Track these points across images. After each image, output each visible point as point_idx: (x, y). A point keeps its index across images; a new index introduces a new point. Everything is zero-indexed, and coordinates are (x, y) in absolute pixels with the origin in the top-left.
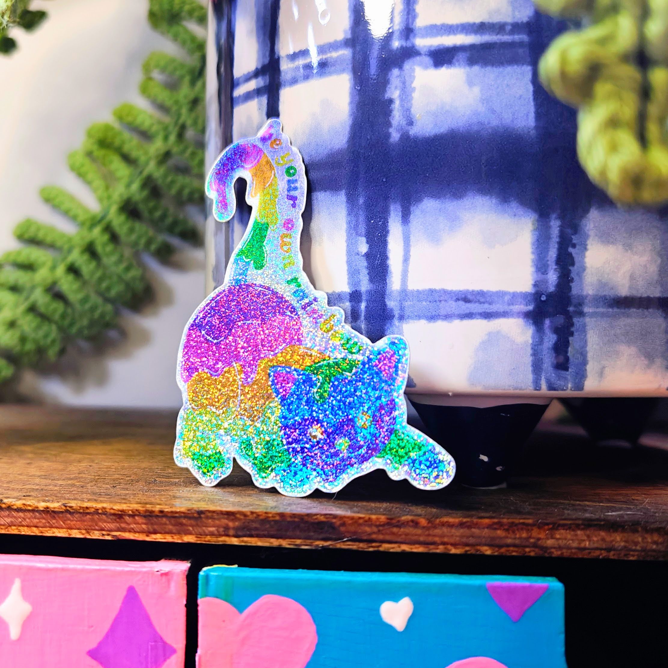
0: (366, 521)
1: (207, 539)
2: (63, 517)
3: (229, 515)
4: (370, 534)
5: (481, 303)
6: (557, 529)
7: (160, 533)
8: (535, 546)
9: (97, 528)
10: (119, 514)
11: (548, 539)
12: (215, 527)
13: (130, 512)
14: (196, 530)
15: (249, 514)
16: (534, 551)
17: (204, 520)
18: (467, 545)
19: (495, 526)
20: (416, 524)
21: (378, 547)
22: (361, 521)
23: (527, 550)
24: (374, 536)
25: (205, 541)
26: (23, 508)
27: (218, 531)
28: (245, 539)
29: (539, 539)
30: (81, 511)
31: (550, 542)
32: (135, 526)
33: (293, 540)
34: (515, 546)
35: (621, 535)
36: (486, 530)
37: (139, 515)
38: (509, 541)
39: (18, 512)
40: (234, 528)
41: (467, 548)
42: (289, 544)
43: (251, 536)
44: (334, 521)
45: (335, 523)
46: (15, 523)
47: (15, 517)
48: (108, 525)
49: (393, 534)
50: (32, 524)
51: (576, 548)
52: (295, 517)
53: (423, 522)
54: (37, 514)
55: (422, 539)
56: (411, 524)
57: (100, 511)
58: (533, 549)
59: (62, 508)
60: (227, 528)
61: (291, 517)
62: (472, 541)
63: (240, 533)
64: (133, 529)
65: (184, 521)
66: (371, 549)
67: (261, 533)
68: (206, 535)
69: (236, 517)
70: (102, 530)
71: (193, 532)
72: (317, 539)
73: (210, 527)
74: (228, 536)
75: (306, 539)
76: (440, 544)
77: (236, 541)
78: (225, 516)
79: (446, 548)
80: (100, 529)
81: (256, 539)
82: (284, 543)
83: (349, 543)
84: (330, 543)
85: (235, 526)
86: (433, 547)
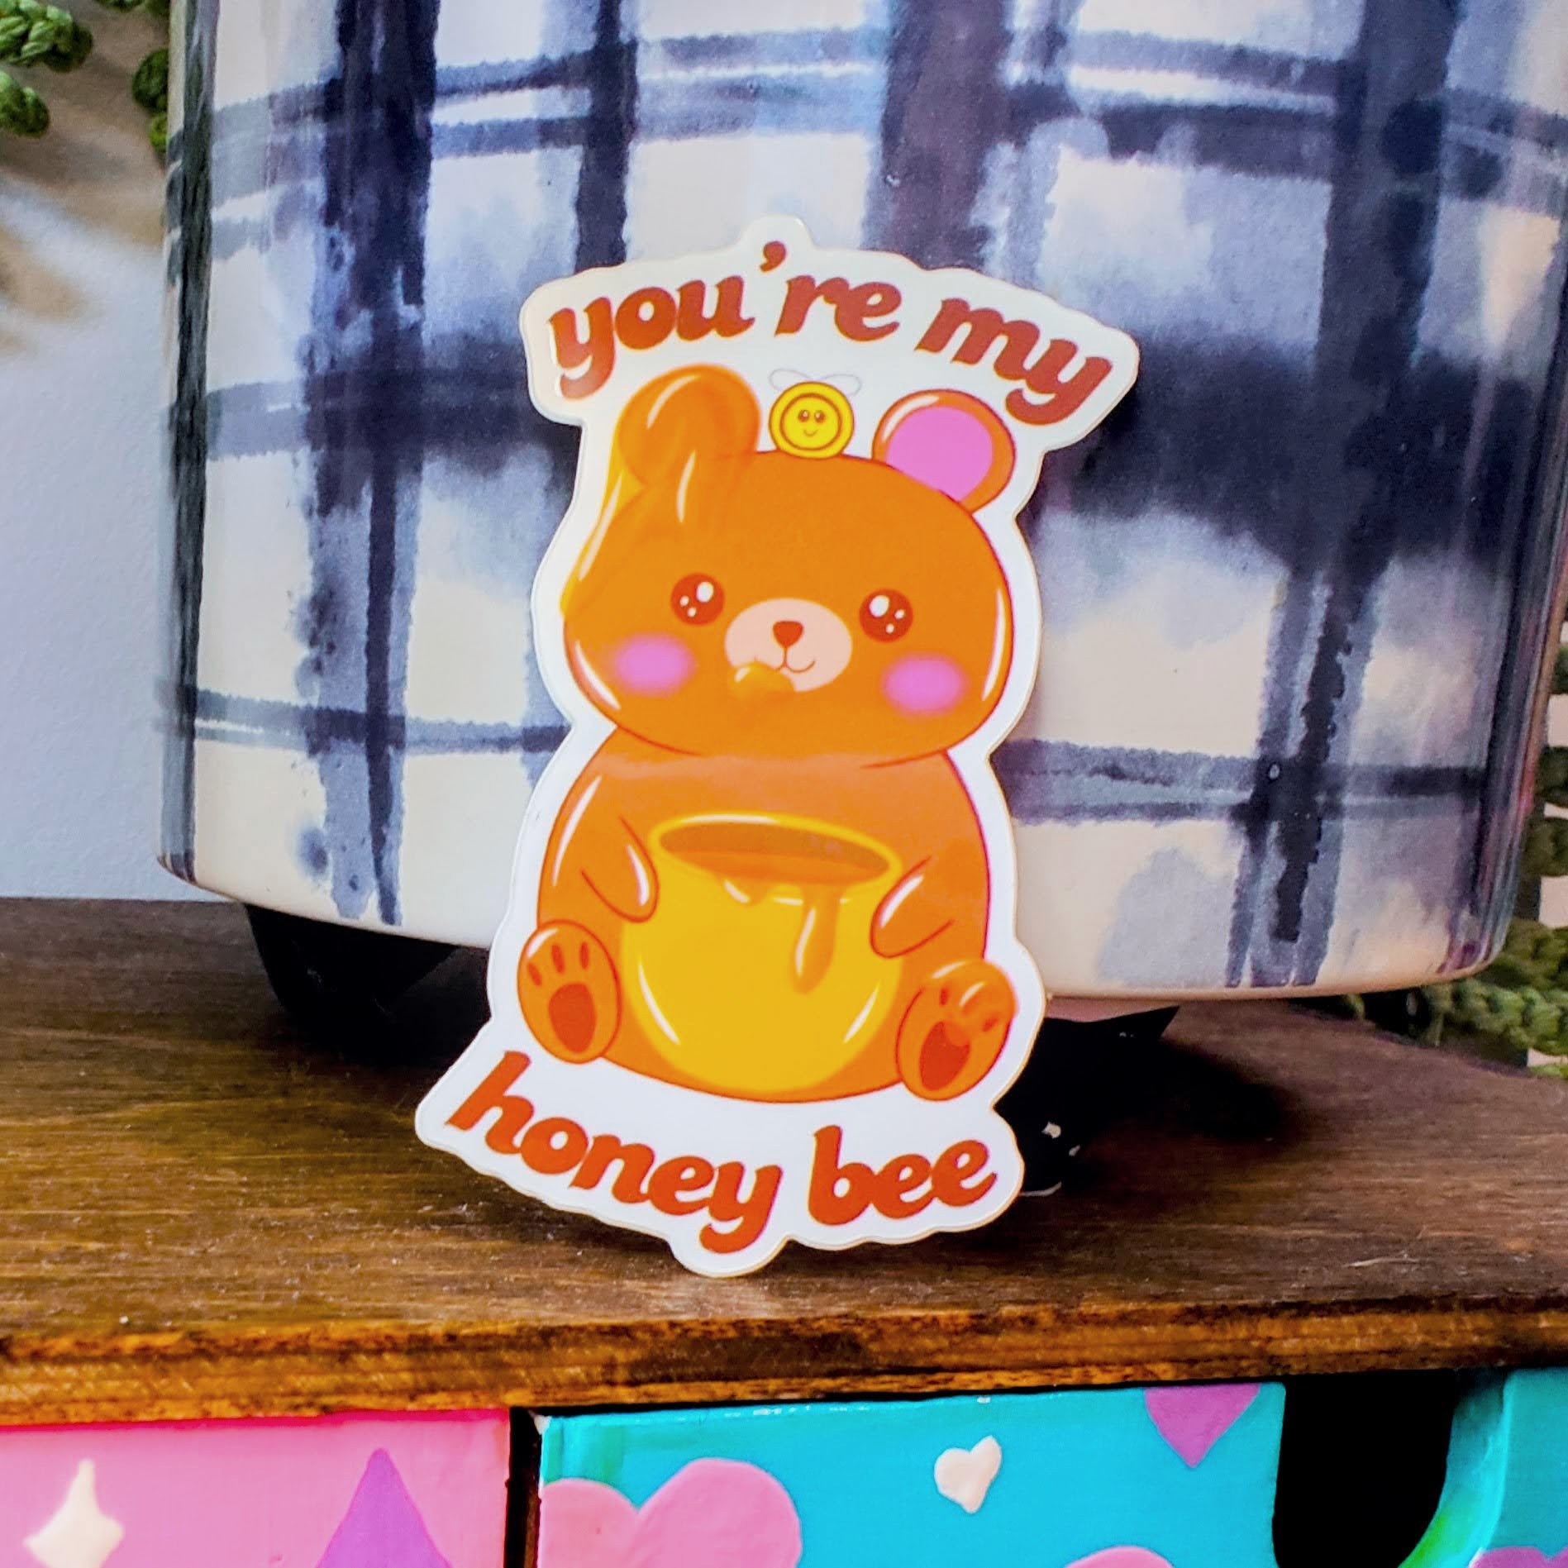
0: (925, 1326)
1: (560, 1396)
2: (187, 1369)
3: (618, 1333)
4: (931, 1353)
5: (1146, 781)
6: (1305, 1317)
7: (445, 1389)
8: (1261, 1353)
9: (281, 1389)
10: (340, 1351)
11: (1285, 1338)
12: (581, 1365)
13: (372, 1346)
14: (535, 1377)
15: (665, 1327)
16: (1256, 1366)
17: (555, 1350)
18: (1129, 1363)
19: (1189, 1318)
20: (1029, 1323)
21: (947, 1381)
22: (916, 1326)
23: (1244, 1363)
24: (940, 1359)
25: (556, 1400)
26: (76, 1352)
27: (588, 1375)
28: (652, 1388)
29: (1270, 1339)
30: (240, 1349)
31: (1289, 1346)
32: (382, 1376)
33: (760, 1381)
34: (1223, 1358)
35: (1421, 1319)
36: (1169, 1326)
37: (396, 1349)
38: (1211, 1348)
39: (62, 1365)
40: (625, 1365)
41: (1128, 1370)
42: (753, 1392)
43: (667, 1379)
44: (858, 1330)
45: (858, 1335)
47: (52, 1380)
48: (311, 1378)
49: (981, 1350)
50: (99, 1395)
51: (1334, 1354)
52: (769, 1329)
54: (116, 1366)
55: (1038, 1357)
56: (1020, 1324)
57: (291, 1346)
58: (1253, 1361)
59: (187, 1347)
60: (611, 1365)
61: (762, 1328)
62: (1139, 1353)
63: (640, 1375)
64: (376, 1385)
66: (931, 1389)
67: (690, 1371)
68: (559, 1386)
69: (633, 1338)
70: (295, 1393)
71: (528, 1381)
72: (817, 1375)
73: (572, 1365)
74: (612, 1383)
75: (791, 1376)
76: (1076, 1366)
77: (630, 1395)
78: (608, 1337)
79: (1086, 1374)
80: (289, 1389)
81: (677, 1386)
82: (741, 1390)
83: (887, 1378)
84: (842, 1381)
85: (631, 1359)
86: (1058, 1372)
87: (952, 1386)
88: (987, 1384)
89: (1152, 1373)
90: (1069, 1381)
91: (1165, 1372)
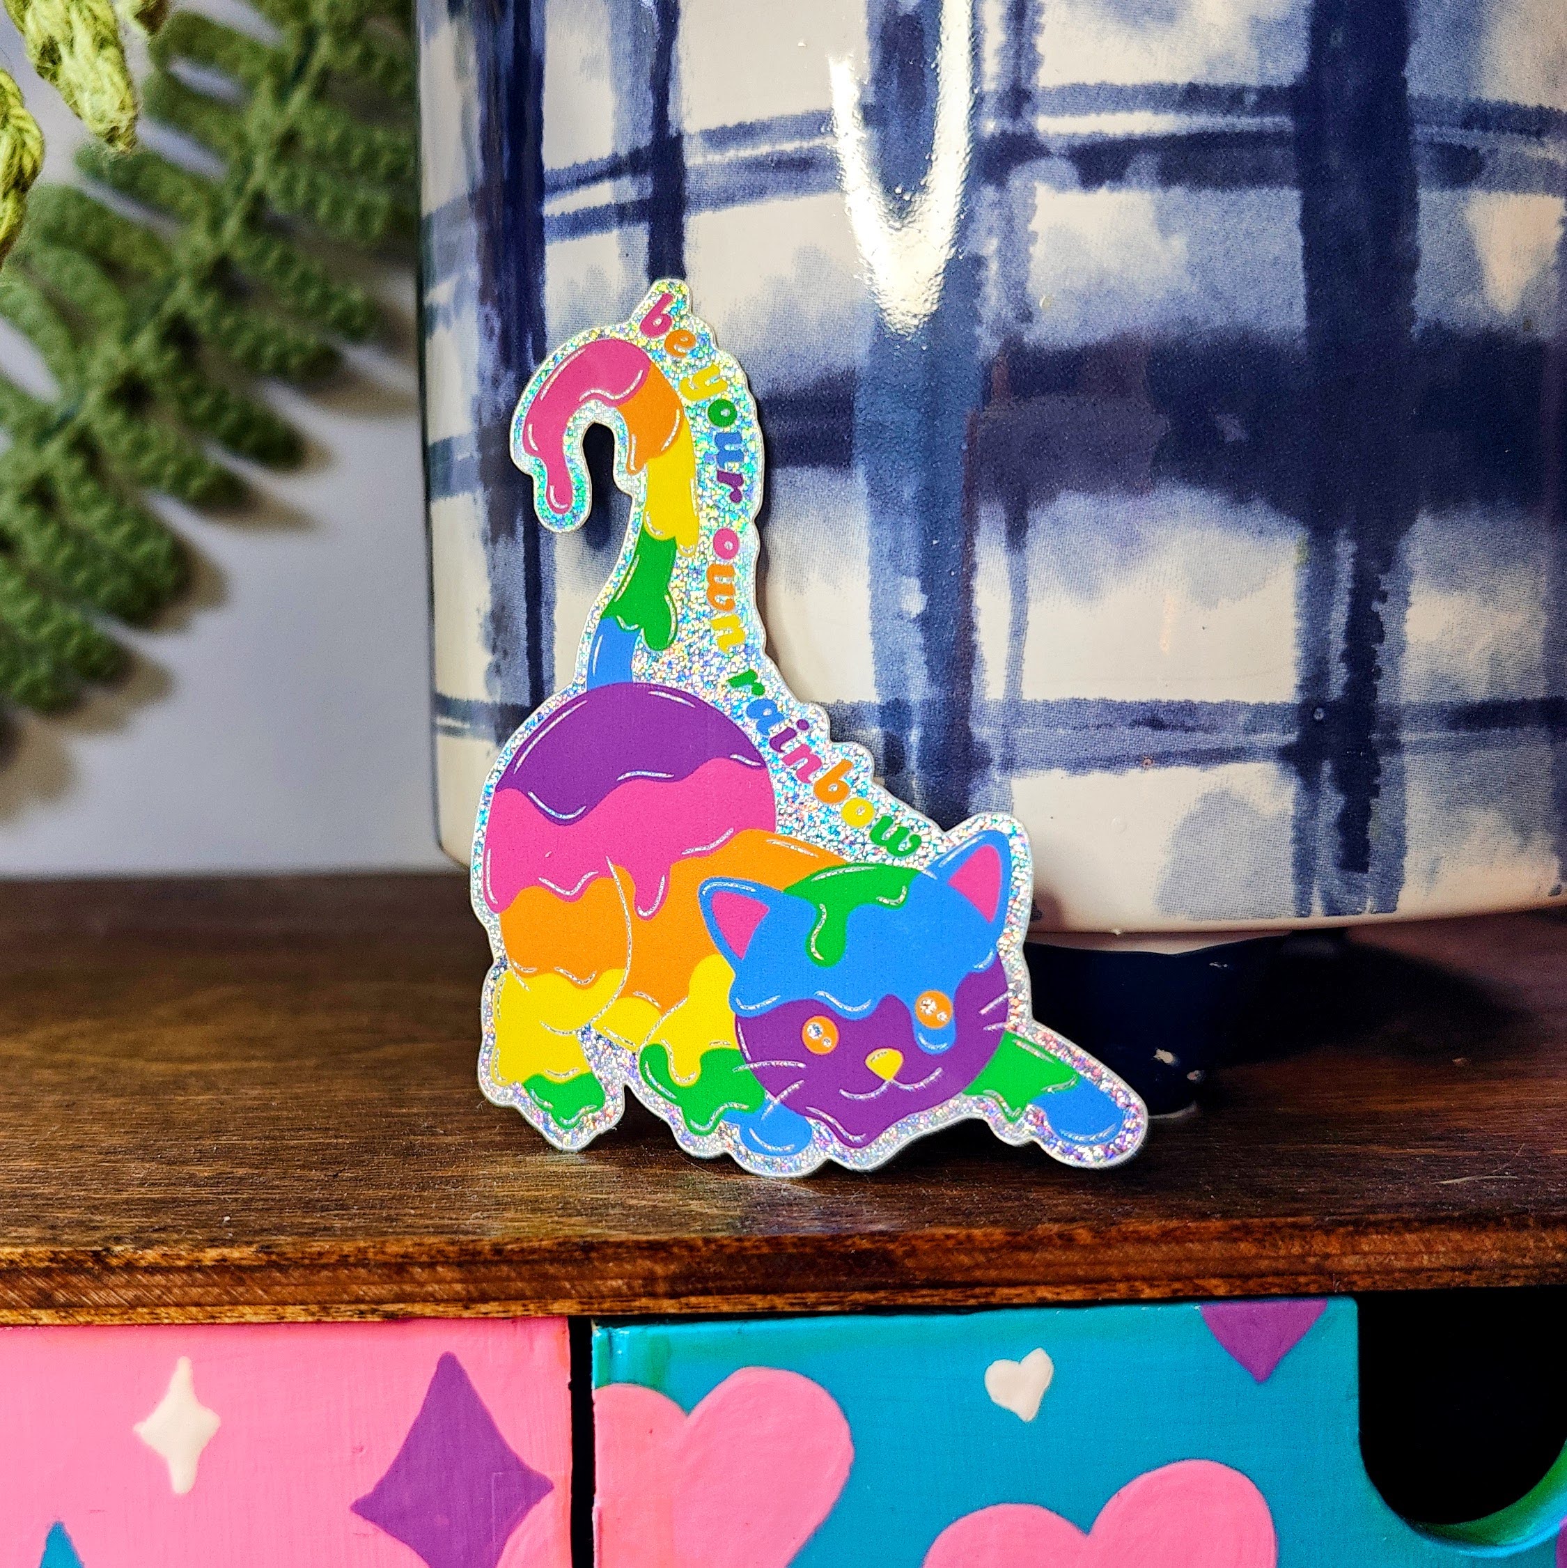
0: (961, 1243)
1: (606, 1306)
2: (261, 1279)
3: (654, 1249)
4: (969, 1269)
5: (1187, 730)
6: (1364, 1233)
7: (495, 1299)
8: (1319, 1270)
9: (345, 1297)
10: (397, 1264)
11: (1344, 1254)
12: (622, 1278)
13: (424, 1258)
14: (579, 1288)
15: (700, 1243)
16: (1314, 1282)
17: (596, 1263)
18: (1177, 1278)
19: (1235, 1234)
20: (1068, 1241)
21: (987, 1295)
22: (950, 1243)
23: (1302, 1280)
24: (978, 1274)
25: (602, 1311)
26: (164, 1264)
27: (630, 1287)
28: (693, 1300)
29: (1327, 1256)
30: (307, 1261)
31: (1350, 1262)
32: (436, 1287)
33: (798, 1295)
34: (1277, 1273)
35: (1494, 1236)
36: (1216, 1243)
37: (447, 1263)
38: (1264, 1264)
39: (152, 1274)
40: (666, 1278)
41: (1177, 1285)
42: (792, 1304)
43: (706, 1292)
44: (891, 1247)
45: (892, 1251)
46: (146, 1300)
47: (144, 1286)
48: (373, 1288)
49: (1019, 1265)
50: (187, 1299)
51: (1401, 1270)
52: (804, 1245)
53: (1083, 1235)
54: (199, 1276)
55: (1081, 1273)
56: (1059, 1242)
57: (351, 1260)
58: (1313, 1277)
59: (260, 1259)
60: (650, 1278)
61: (794, 1245)
62: (1187, 1268)
63: (681, 1288)
64: (432, 1295)
65: (551, 1270)
66: (972, 1302)
67: (729, 1284)
68: (603, 1297)
69: (672, 1254)
70: (359, 1301)
71: (573, 1292)
72: (854, 1290)
73: (612, 1278)
74: (653, 1295)
75: (829, 1289)
76: (1120, 1281)
77: (672, 1306)
78: (646, 1253)
79: (1132, 1289)
80: (353, 1298)
81: (718, 1299)
82: (780, 1303)
83: (924, 1292)
84: (882, 1294)
85: (669, 1273)
86: (1104, 1286)
87: (994, 1300)
88: (1031, 1299)
89: (1203, 1288)
90: (1115, 1295)
91: (1216, 1287)
